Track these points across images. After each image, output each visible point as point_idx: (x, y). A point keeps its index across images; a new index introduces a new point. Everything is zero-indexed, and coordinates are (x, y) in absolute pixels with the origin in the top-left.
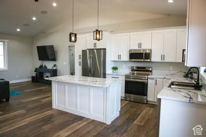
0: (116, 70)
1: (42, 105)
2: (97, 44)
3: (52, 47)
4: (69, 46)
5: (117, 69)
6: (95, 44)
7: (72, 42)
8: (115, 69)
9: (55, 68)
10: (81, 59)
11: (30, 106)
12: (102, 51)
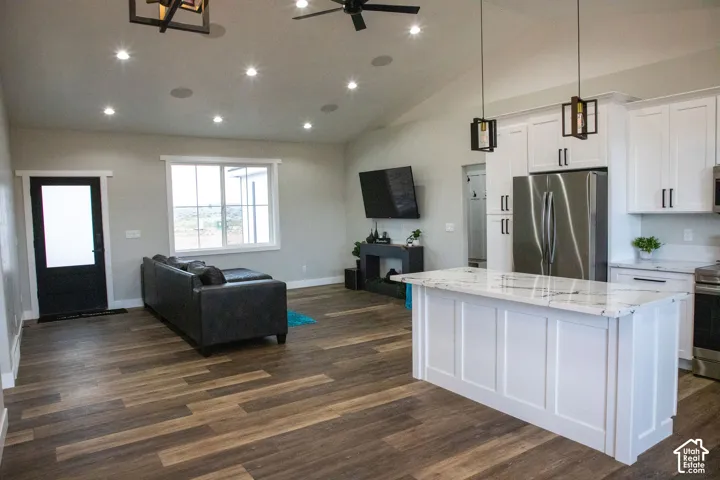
0: (649, 251)
1: (380, 363)
2: (569, 152)
3: (406, 173)
4: (465, 168)
5: (657, 246)
6: (562, 153)
7: (482, 149)
8: (646, 244)
9: (416, 243)
10: (511, 211)
11: (344, 364)
12: (593, 177)
